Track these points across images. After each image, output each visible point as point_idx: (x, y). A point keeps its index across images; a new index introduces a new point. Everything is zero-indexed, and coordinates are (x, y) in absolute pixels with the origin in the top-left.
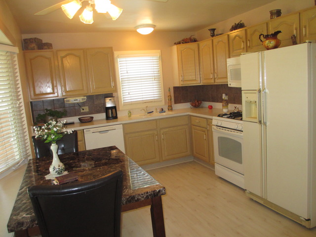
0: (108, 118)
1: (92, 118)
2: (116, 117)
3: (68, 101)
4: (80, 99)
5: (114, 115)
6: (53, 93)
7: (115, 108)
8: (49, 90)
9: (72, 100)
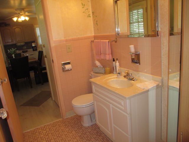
0: (34, 50)
1: (27, 51)
2: (36, 50)
3: (18, 45)
4: (22, 44)
5: (36, 49)
6: (12, 42)
7: (36, 46)
8: (10, 41)
9: (19, 44)
